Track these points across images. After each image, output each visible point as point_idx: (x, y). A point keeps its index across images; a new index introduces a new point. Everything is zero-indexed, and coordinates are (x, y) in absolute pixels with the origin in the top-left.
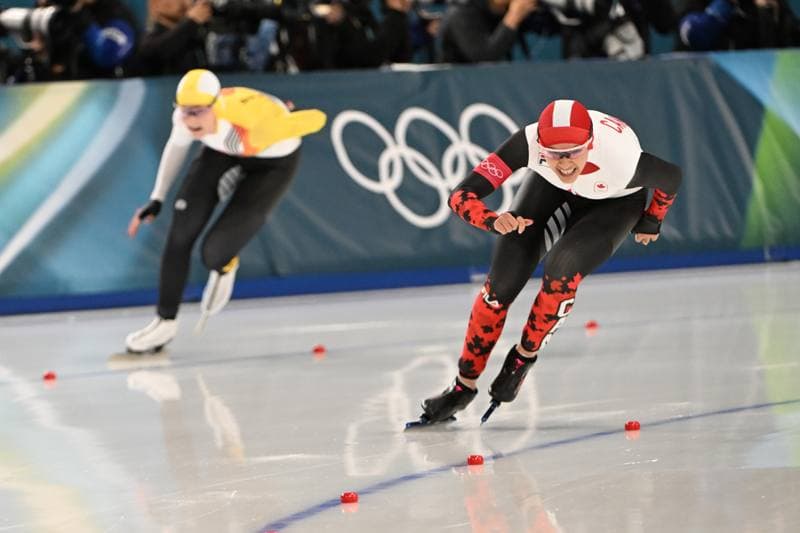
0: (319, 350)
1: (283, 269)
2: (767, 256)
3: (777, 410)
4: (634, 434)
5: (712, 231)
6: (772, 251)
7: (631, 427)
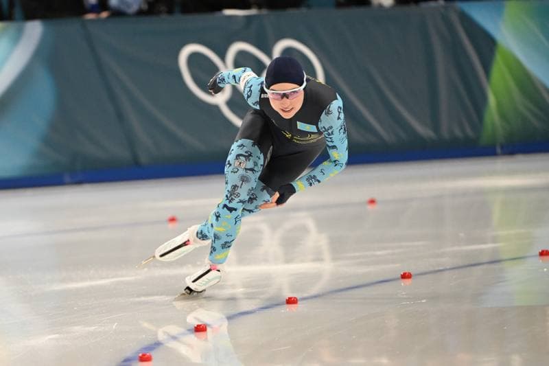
0: (173, 220)
1: (144, 159)
2: (499, 150)
3: (506, 265)
4: (407, 282)
5: (458, 133)
6: (502, 148)
7: (405, 276)
